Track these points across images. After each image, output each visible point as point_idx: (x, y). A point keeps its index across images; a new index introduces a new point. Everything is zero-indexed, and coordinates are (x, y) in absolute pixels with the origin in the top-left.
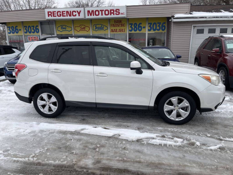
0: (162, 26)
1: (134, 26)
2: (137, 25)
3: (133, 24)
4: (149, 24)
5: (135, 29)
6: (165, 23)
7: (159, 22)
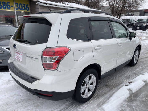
0: (27, 7)
1: (3, 4)
2: (5, 4)
3: (2, 2)
4: (16, 4)
5: (4, 7)
6: (28, 5)
7: (23, 3)
